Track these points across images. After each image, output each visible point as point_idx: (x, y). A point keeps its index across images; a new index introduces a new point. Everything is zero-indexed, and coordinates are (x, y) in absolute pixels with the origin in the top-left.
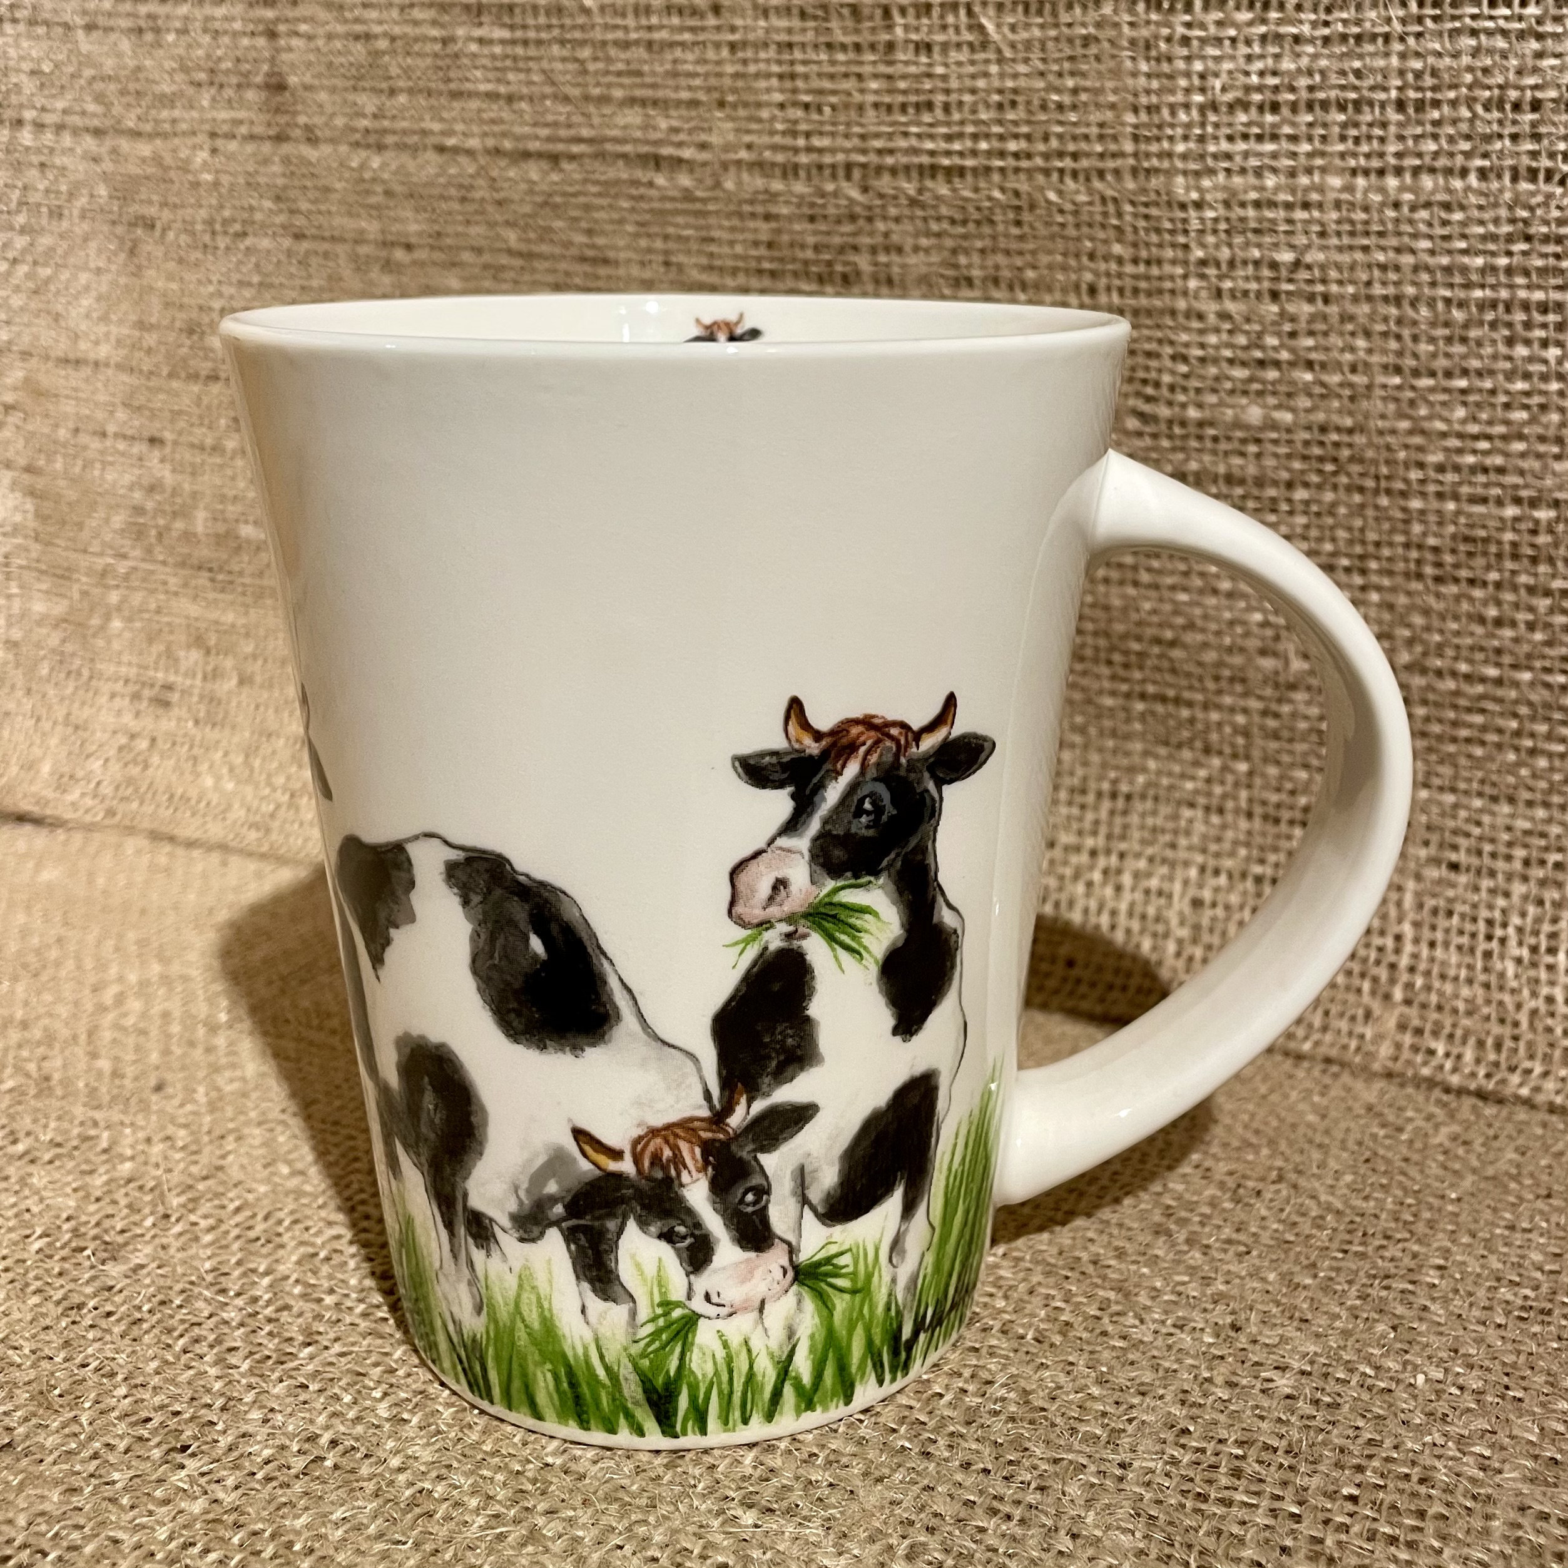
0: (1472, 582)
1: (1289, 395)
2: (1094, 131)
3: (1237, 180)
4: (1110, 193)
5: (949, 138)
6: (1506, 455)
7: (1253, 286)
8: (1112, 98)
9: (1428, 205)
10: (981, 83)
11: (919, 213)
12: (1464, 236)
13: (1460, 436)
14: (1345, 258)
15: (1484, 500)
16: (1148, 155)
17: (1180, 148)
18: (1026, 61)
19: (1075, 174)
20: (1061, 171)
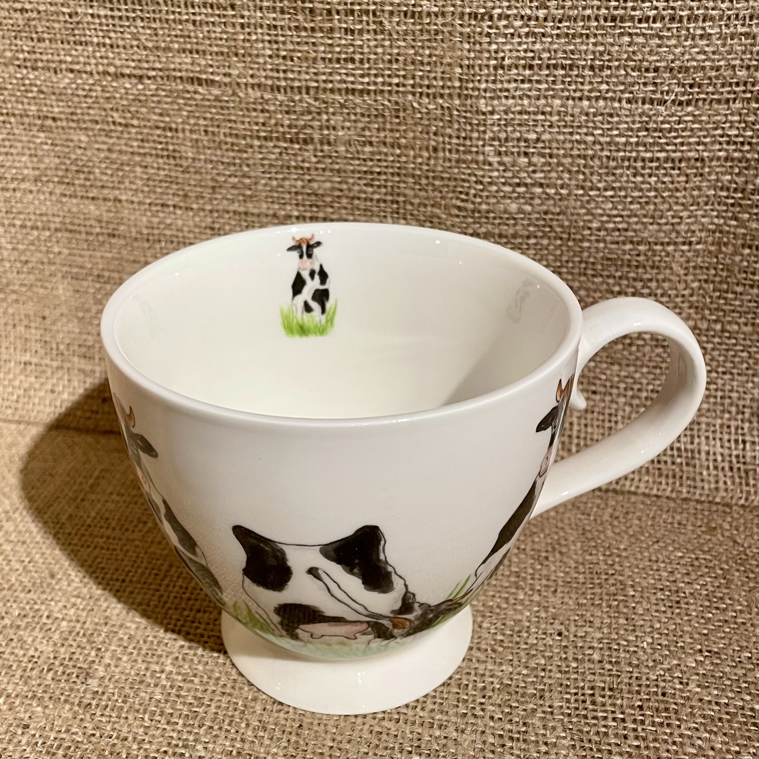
0: (608, 277)
1: (532, 198)
2: (439, 75)
3: (511, 101)
4: (446, 105)
5: (362, 76)
6: (628, 223)
7: (516, 150)
8: (449, 60)
9: (602, 114)
10: (380, 50)
11: (346, 111)
12: (618, 129)
13: (609, 216)
14: (561, 137)
15: (617, 243)
16: (467, 89)
17: (483, 86)
18: (404, 40)
19: (428, 95)
20: (421, 94)
